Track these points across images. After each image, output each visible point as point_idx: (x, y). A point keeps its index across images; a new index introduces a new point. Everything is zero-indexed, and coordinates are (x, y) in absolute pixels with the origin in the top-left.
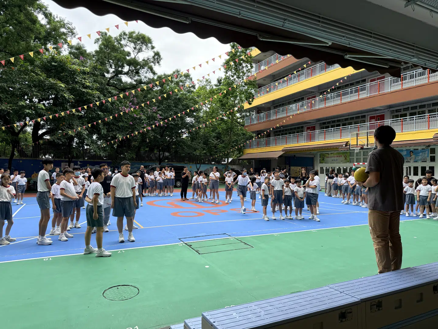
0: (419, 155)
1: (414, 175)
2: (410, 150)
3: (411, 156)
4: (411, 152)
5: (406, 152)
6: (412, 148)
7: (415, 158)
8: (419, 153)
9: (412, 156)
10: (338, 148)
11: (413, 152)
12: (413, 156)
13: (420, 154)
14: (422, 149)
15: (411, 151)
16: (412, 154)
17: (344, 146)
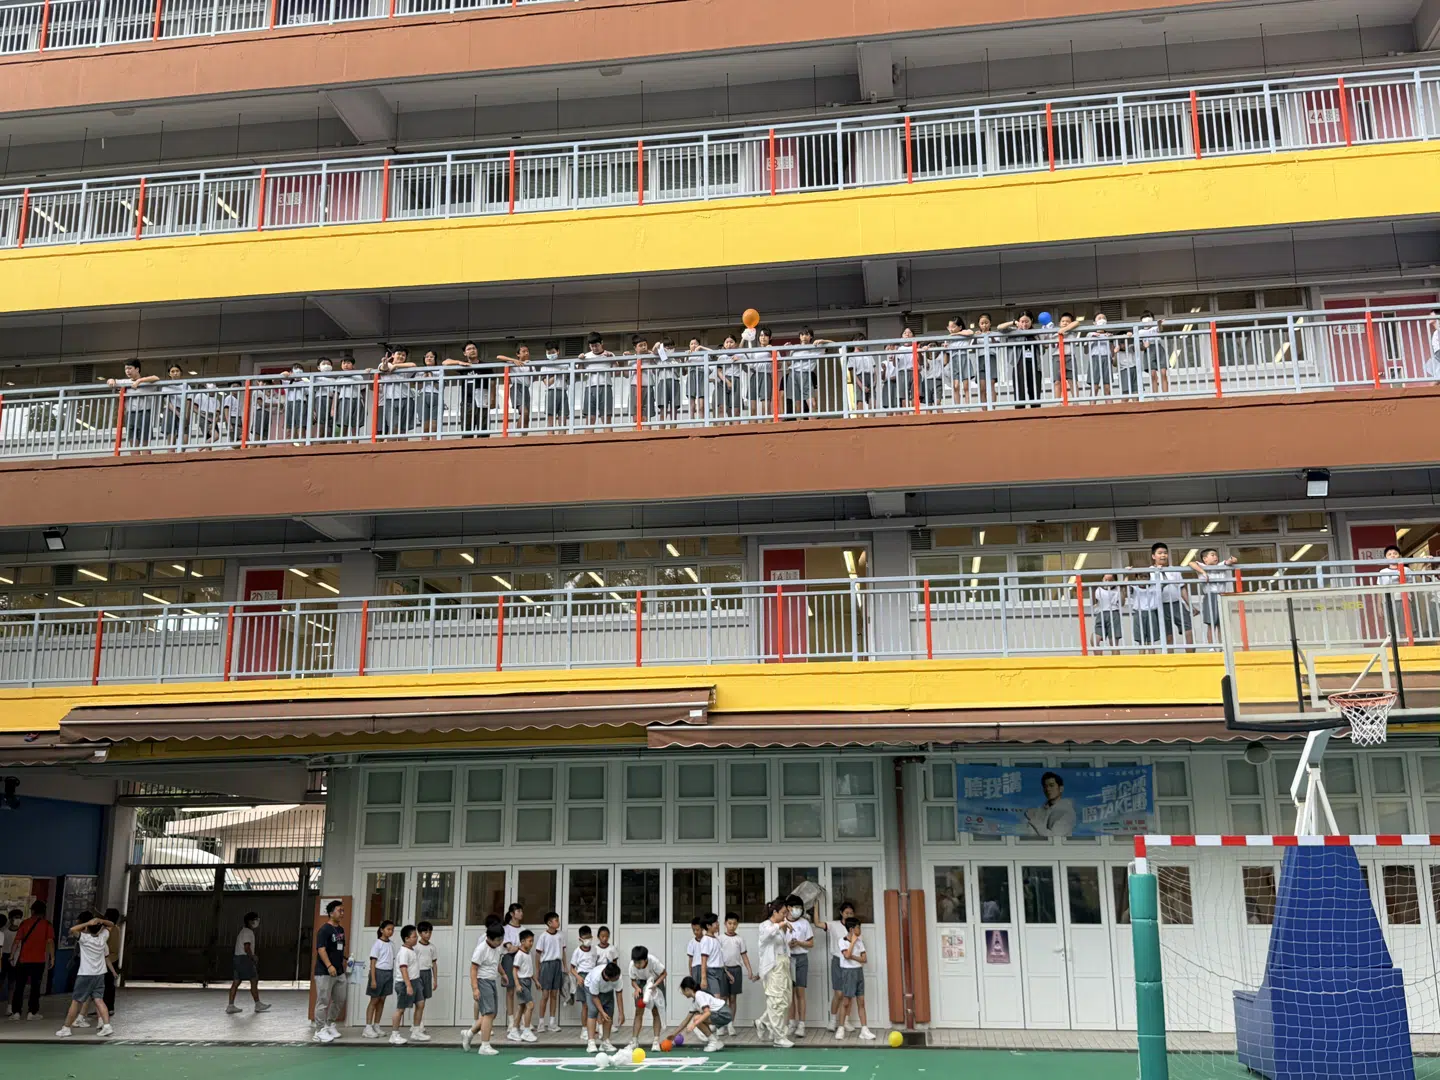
0: (1099, 801)
1: (1027, 921)
2: (1041, 765)
3: (1050, 803)
4: (1052, 780)
5: (1016, 776)
6: (1052, 759)
7: (1080, 817)
8: (1094, 786)
9: (1059, 805)
10: (643, 733)
11: (1060, 782)
12: (1064, 805)
13: (1103, 792)
14: (1111, 765)
15: (1049, 775)
16: (1054, 791)
17: (698, 713)
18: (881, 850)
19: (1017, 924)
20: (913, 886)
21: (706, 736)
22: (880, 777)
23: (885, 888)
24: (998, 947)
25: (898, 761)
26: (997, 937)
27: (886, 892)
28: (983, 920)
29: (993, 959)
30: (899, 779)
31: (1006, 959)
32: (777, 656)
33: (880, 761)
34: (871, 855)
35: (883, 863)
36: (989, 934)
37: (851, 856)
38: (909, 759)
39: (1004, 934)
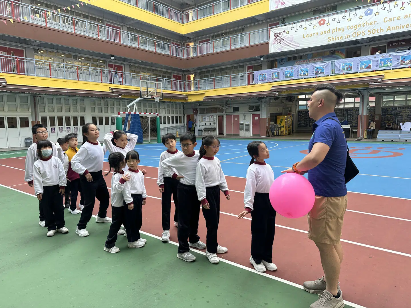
18: (31, 113)
19: (57, 127)
20: (38, 120)
21: (6, 89)
22: (30, 100)
23: (31, 121)
24: (53, 130)
25: (34, 97)
26: (53, 129)
27: (32, 122)
28: (50, 126)
29: (52, 132)
30: (35, 100)
31: (55, 132)
32: (18, 73)
33: (29, 96)
34: (28, 114)
35: (31, 116)
36: (52, 128)
37: (24, 114)
38: (37, 96)
39: (54, 128)
